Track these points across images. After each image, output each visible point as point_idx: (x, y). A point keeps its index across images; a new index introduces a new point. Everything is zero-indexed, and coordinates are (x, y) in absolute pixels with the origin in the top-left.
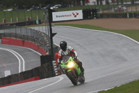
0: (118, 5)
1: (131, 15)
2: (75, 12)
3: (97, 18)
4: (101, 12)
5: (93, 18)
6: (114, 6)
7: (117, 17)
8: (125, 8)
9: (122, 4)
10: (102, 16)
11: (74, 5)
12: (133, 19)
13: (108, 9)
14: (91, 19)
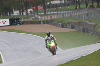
0: (35, 15)
1: (44, 22)
2: (4, 20)
3: (20, 24)
4: (23, 20)
5: (17, 25)
6: (32, 16)
7: (34, 24)
8: (39, 17)
9: (38, 14)
10: (23, 23)
11: (3, 16)
12: (46, 25)
13: (28, 18)
14: (15, 25)
